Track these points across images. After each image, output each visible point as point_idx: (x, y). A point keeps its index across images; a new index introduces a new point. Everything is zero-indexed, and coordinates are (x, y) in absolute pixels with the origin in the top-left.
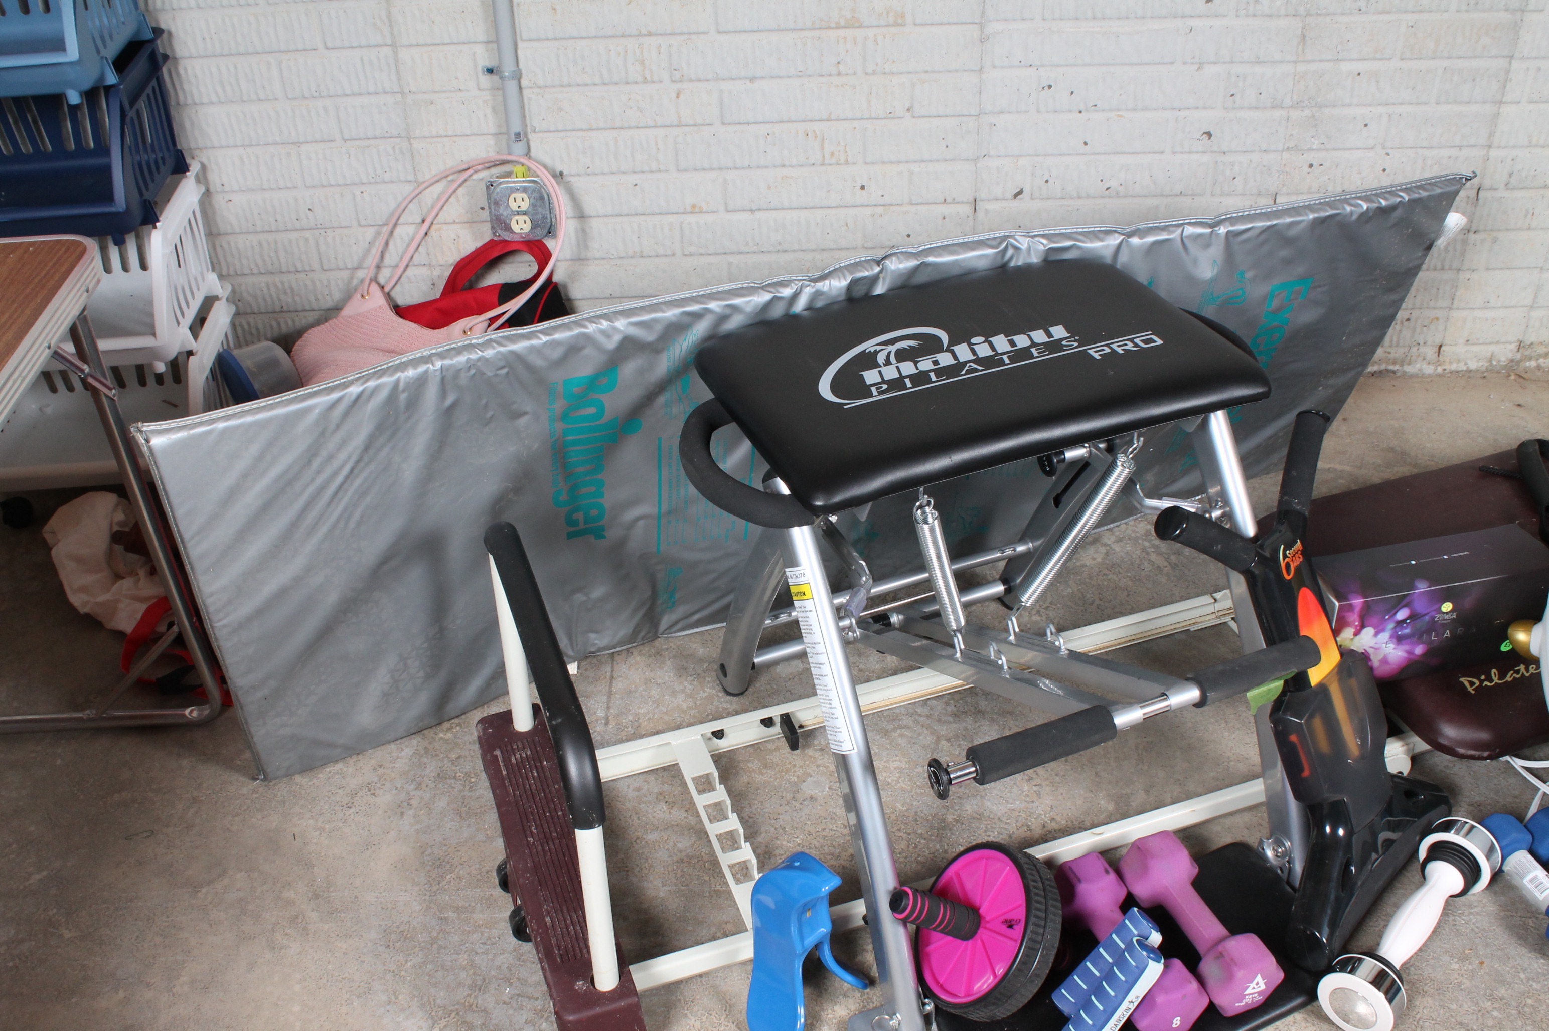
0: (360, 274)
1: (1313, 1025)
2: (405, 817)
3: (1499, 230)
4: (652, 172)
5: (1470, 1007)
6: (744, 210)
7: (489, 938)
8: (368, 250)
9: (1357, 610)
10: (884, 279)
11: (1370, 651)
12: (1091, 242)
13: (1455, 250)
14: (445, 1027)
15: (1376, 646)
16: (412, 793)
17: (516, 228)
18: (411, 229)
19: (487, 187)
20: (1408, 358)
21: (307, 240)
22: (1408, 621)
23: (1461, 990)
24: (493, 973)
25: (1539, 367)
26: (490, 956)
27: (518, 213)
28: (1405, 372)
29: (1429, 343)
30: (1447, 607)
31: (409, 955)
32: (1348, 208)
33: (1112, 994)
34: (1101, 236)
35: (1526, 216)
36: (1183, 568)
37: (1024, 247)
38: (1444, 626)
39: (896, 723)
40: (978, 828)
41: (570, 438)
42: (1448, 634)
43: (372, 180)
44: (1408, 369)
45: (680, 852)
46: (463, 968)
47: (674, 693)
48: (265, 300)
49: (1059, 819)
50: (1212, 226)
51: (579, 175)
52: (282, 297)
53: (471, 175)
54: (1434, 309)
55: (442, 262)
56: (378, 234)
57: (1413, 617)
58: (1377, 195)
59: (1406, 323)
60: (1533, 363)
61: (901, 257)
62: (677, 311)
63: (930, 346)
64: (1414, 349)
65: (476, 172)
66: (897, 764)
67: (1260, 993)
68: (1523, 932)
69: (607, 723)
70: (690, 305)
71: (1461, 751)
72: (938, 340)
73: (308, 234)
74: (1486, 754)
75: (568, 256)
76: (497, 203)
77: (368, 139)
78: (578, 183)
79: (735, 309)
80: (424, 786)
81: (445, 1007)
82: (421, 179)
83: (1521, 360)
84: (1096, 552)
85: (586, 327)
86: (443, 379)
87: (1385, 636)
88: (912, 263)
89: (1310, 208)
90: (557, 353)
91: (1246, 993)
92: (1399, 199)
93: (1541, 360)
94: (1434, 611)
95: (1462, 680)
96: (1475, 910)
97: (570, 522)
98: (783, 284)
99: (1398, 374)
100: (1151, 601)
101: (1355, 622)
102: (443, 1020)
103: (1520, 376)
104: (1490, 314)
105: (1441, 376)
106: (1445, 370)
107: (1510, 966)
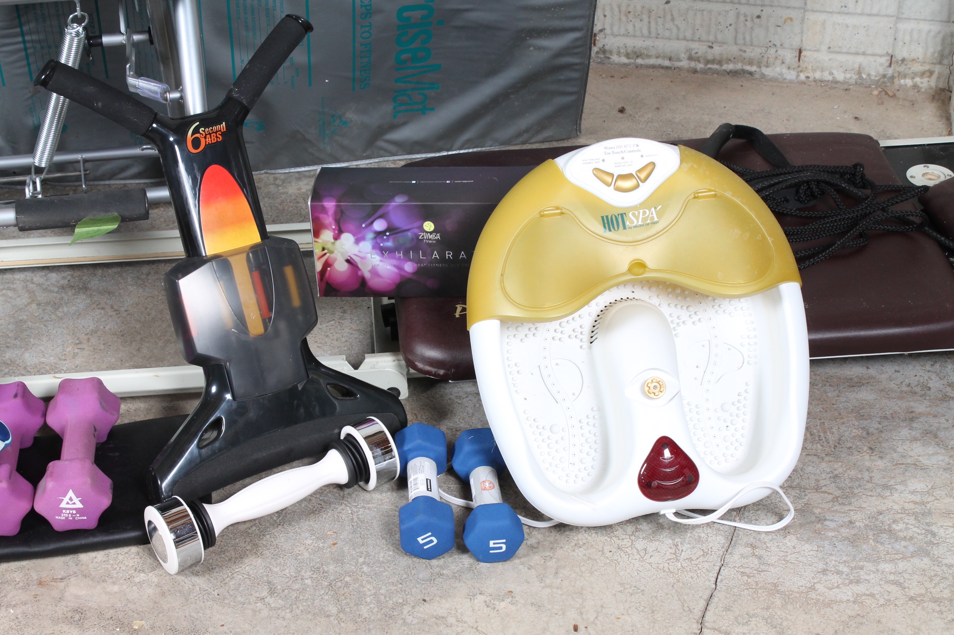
1: (141, 558)
9: (331, 212)
11: (358, 259)
15: (361, 255)
20: (766, 59)
22: (388, 234)
23: (296, 559)
25: (915, 86)
28: (763, 76)
29: (787, 46)
30: (429, 226)
38: (431, 246)
42: (436, 255)
44: (768, 72)
54: (788, 8)
57: (392, 230)
59: (757, 21)
60: (909, 82)
64: (772, 51)
67: (78, 511)
83: (893, 78)
91: (63, 505)
93: (917, 80)
94: (417, 228)
95: (458, 306)
99: (757, 76)
101: (331, 225)
104: (850, 20)
105: (803, 83)
106: (808, 77)
107: (358, 550)
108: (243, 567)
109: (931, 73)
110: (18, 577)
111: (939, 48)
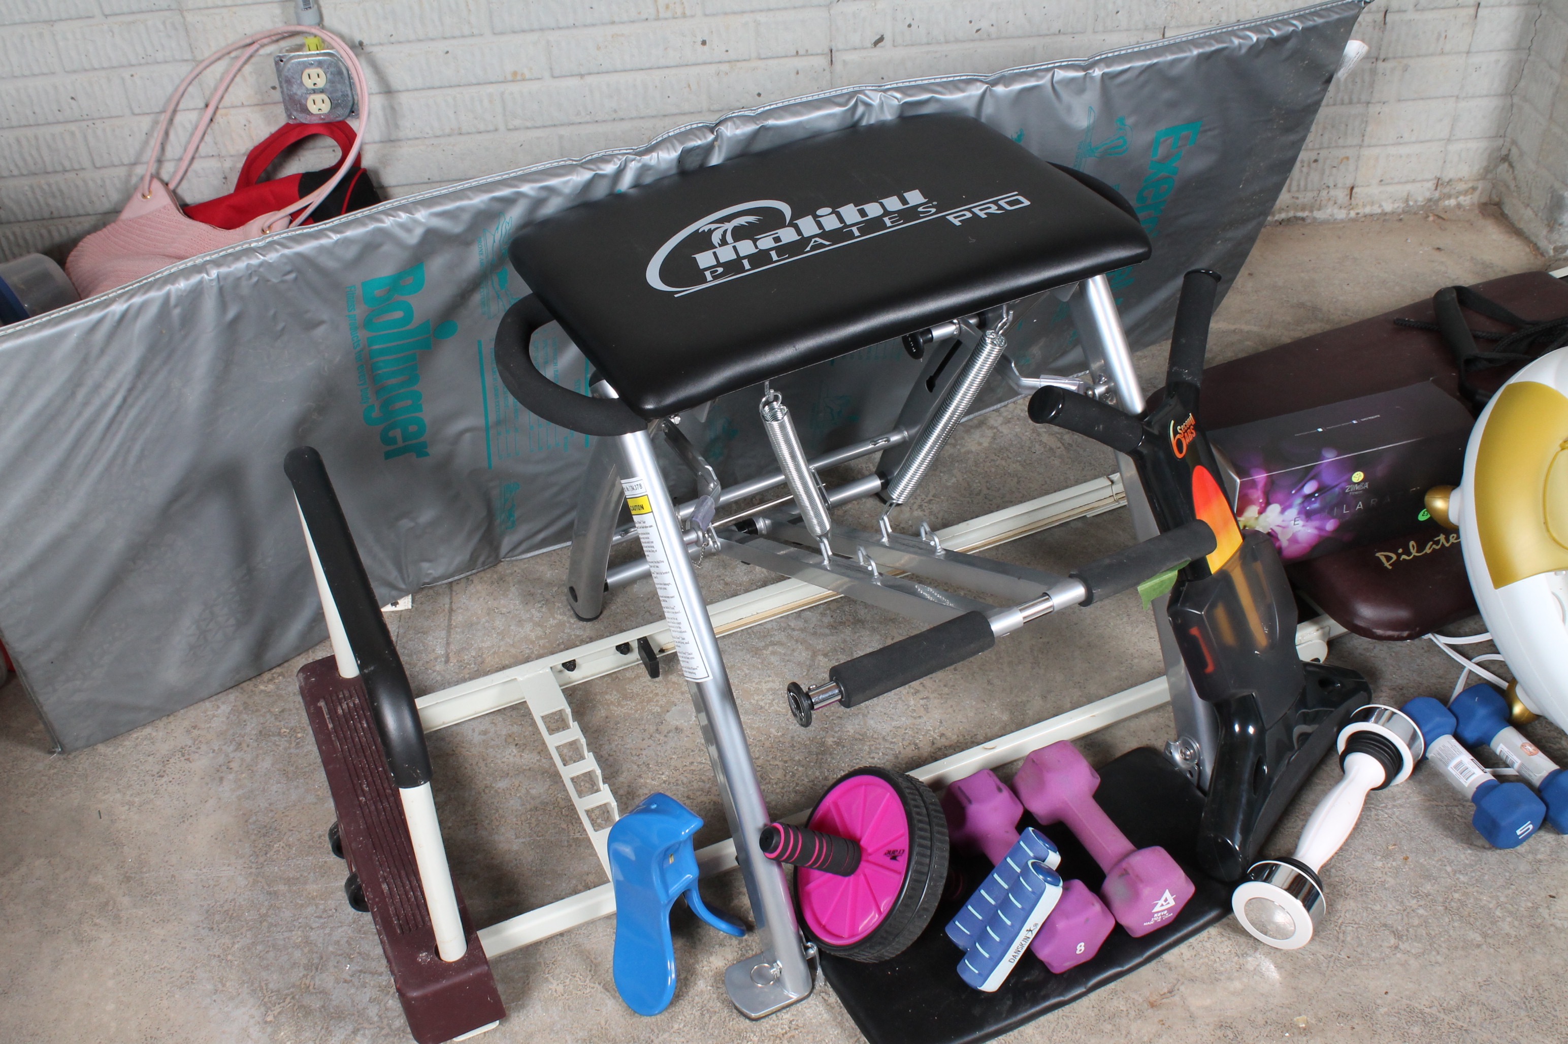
0: (140, 170)
1: (1229, 939)
2: (225, 783)
3: (1410, 57)
4: (463, 37)
5: (1394, 907)
6: (572, 76)
7: (325, 911)
8: (146, 142)
9: (1261, 485)
10: (720, 147)
11: (1278, 530)
12: (951, 93)
13: (1363, 81)
14: (280, 1013)
15: (1284, 524)
16: (231, 755)
17: (313, 109)
18: (193, 116)
19: (277, 63)
20: (1318, 202)
21: (73, 134)
22: (1316, 495)
23: (1385, 889)
24: (331, 949)
25: (1459, 206)
26: (327, 931)
27: (315, 91)
28: (1315, 219)
29: (1339, 185)
30: (1358, 477)
31: (236, 936)
32: (1236, 41)
33: (1009, 923)
34: (962, 85)
35: (1438, 39)
36: (1078, 449)
37: (876, 103)
38: (1357, 498)
39: (768, 640)
40: (861, 750)
41: (376, 347)
42: (1360, 506)
43: (143, 61)
44: (1319, 215)
45: (533, 798)
46: (297, 946)
47: (520, 623)
48: (31, 206)
49: (949, 734)
50: (1085, 68)
51: (381, 44)
52: (51, 201)
53: (257, 50)
54: (1344, 147)
55: (233, 152)
56: (156, 123)
57: (1321, 490)
58: (1267, 25)
59: (1314, 165)
60: (1452, 202)
61: (738, 122)
62: (486, 197)
63: (772, 221)
64: (1324, 193)
65: (263, 46)
66: (770, 685)
67: (1169, 910)
68: (1449, 822)
69: (447, 661)
70: (499, 190)
71: (1379, 632)
72: (779, 213)
73: (73, 127)
74: (1405, 634)
75: (377, 137)
76: (289, 81)
77: (133, 13)
78: (381, 54)
79: (551, 190)
80: (244, 746)
81: (278, 991)
82: (199, 58)
83: (1440, 199)
84: (982, 436)
85: (382, 221)
86: (221, 290)
87: (1292, 512)
88: (750, 128)
89: (1194, 43)
90: (351, 253)
91: (1154, 911)
92: (1291, 29)
93: (1461, 198)
94: (1345, 481)
95: (1378, 555)
96: (1399, 802)
97: (387, 440)
98: (605, 160)
99: (1309, 221)
100: (1043, 487)
101: (1258, 499)
102: (277, 1006)
103: (1439, 217)
104: (1404, 150)
105: (1354, 220)
106: (1358, 214)
107: (1436, 859)
108: (1342, 915)
109: (1474, 189)
110: (1119, 1004)
111: (1485, 164)
